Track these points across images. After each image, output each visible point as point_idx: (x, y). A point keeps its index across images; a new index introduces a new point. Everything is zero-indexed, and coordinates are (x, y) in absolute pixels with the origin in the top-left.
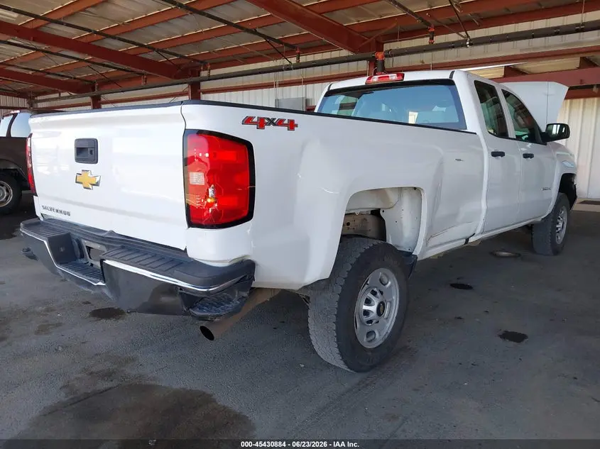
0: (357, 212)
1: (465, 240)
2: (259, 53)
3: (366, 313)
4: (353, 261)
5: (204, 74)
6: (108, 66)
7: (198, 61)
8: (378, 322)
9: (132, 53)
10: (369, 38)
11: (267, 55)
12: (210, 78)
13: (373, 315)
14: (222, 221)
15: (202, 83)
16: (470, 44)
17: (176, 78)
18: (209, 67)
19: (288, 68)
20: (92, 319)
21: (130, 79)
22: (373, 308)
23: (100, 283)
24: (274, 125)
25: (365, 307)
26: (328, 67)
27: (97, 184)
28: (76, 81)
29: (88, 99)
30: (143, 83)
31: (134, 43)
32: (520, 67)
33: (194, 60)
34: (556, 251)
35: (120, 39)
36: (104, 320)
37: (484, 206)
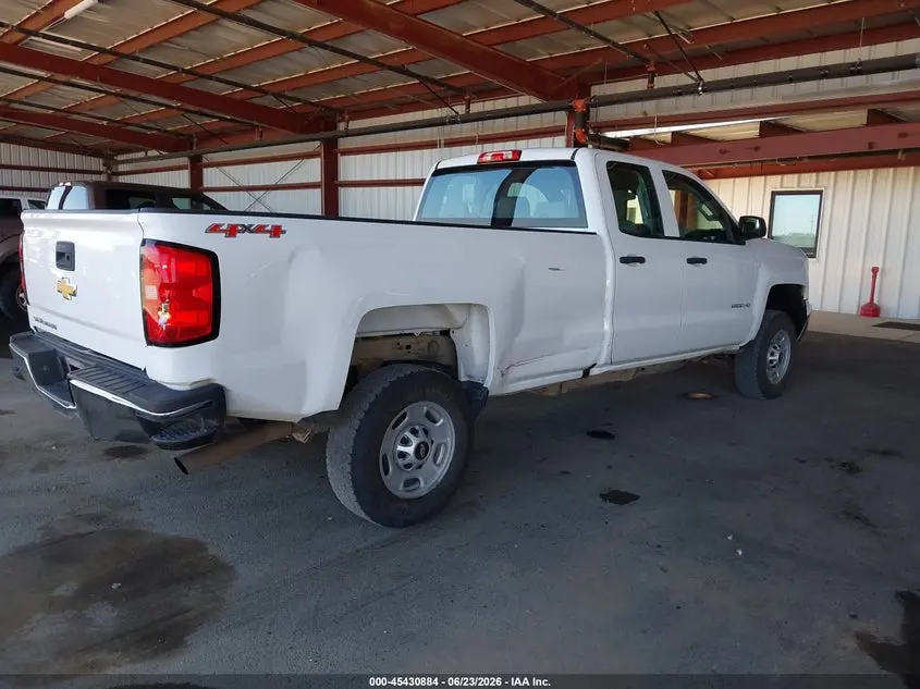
0: (417, 333)
1: (581, 373)
2: (415, 98)
3: (403, 455)
4: (378, 390)
5: (342, 126)
6: (207, 115)
7: (332, 109)
8: (420, 467)
9: (238, 97)
10: (566, 77)
11: (427, 100)
12: (348, 134)
13: (411, 458)
14: (178, 339)
15: (341, 141)
16: (703, 91)
17: (301, 132)
18: (347, 117)
19: (453, 121)
20: (105, 457)
21: (243, 132)
22: (410, 450)
23: (71, 407)
24: (251, 232)
25: (400, 448)
26: (513, 119)
27: (74, 294)
28: (165, 134)
29: (185, 161)
30: (257, 139)
31: (238, 85)
32: (785, 122)
33: (326, 108)
34: (770, 392)
35: (218, 80)
36: (116, 460)
37: (607, 326)
